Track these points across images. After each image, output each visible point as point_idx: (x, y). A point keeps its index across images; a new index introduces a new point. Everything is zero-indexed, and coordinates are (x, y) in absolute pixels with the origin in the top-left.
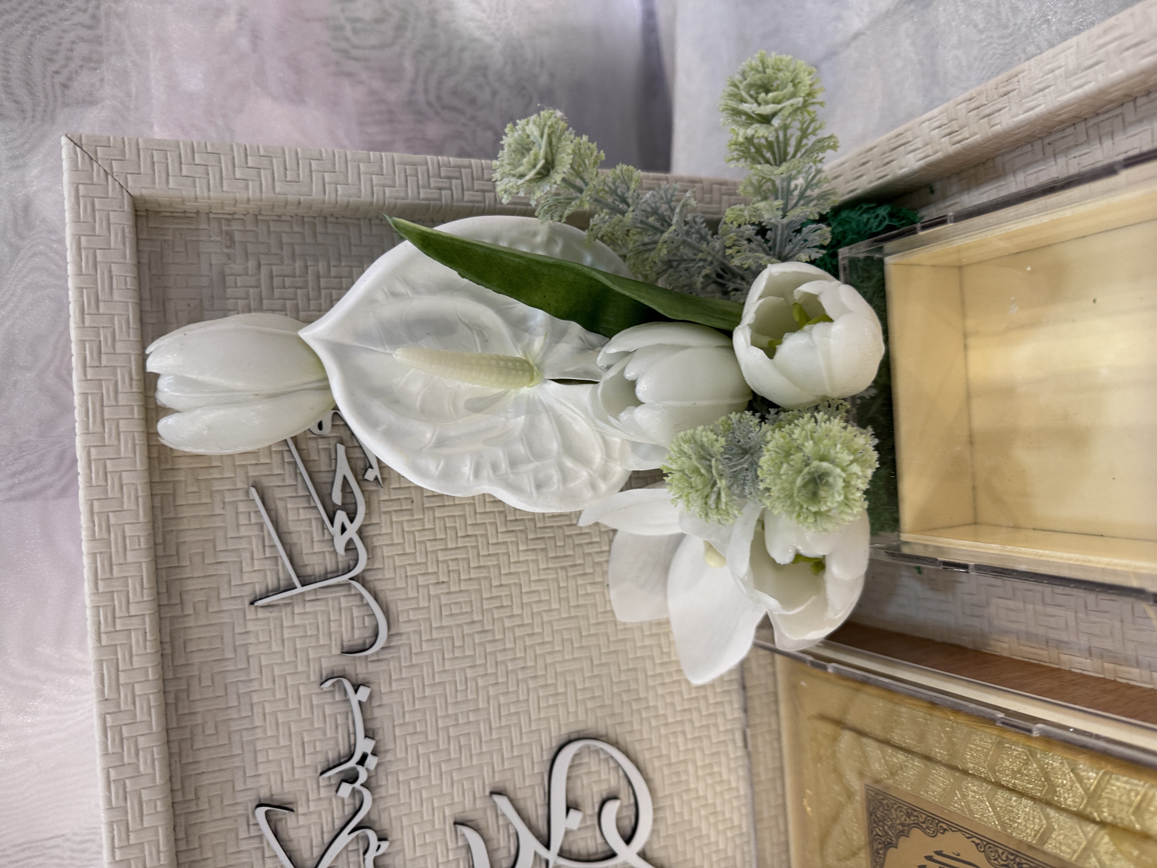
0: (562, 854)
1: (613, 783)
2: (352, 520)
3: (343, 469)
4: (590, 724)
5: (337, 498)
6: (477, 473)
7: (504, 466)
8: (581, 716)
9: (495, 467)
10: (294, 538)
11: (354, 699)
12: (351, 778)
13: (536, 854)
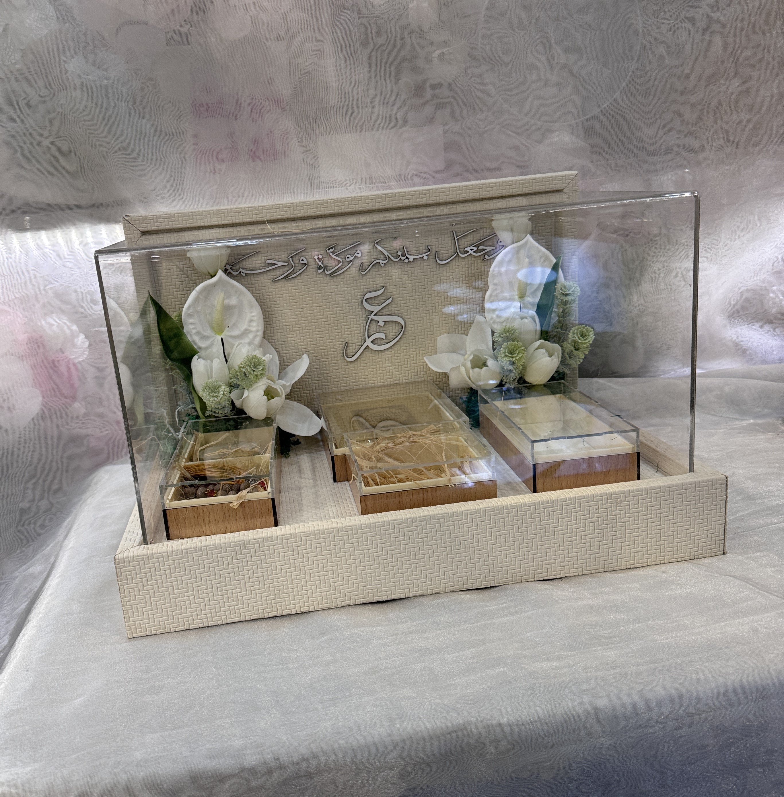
0: (372, 320)
1: (389, 337)
2: (474, 252)
3: (488, 249)
4: (407, 329)
5: (480, 248)
6: (494, 284)
7: (497, 292)
8: (410, 326)
9: (495, 290)
10: (468, 237)
11: (424, 255)
12: (402, 255)
13: (372, 312)
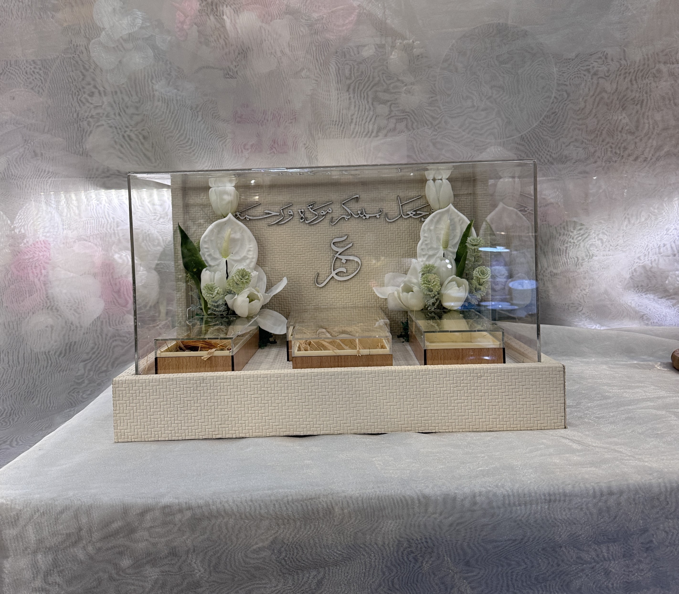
0: (337, 258)
1: (349, 272)
2: (414, 215)
3: (424, 214)
4: (363, 267)
5: (418, 212)
6: (425, 237)
7: (426, 242)
8: (365, 265)
9: (426, 240)
10: (410, 204)
11: (377, 215)
12: (361, 214)
13: (338, 252)
